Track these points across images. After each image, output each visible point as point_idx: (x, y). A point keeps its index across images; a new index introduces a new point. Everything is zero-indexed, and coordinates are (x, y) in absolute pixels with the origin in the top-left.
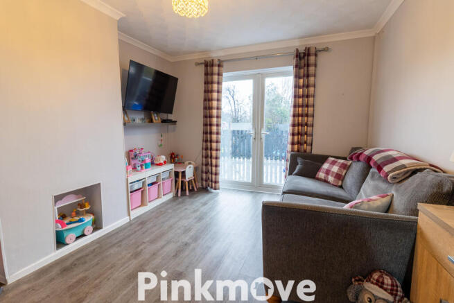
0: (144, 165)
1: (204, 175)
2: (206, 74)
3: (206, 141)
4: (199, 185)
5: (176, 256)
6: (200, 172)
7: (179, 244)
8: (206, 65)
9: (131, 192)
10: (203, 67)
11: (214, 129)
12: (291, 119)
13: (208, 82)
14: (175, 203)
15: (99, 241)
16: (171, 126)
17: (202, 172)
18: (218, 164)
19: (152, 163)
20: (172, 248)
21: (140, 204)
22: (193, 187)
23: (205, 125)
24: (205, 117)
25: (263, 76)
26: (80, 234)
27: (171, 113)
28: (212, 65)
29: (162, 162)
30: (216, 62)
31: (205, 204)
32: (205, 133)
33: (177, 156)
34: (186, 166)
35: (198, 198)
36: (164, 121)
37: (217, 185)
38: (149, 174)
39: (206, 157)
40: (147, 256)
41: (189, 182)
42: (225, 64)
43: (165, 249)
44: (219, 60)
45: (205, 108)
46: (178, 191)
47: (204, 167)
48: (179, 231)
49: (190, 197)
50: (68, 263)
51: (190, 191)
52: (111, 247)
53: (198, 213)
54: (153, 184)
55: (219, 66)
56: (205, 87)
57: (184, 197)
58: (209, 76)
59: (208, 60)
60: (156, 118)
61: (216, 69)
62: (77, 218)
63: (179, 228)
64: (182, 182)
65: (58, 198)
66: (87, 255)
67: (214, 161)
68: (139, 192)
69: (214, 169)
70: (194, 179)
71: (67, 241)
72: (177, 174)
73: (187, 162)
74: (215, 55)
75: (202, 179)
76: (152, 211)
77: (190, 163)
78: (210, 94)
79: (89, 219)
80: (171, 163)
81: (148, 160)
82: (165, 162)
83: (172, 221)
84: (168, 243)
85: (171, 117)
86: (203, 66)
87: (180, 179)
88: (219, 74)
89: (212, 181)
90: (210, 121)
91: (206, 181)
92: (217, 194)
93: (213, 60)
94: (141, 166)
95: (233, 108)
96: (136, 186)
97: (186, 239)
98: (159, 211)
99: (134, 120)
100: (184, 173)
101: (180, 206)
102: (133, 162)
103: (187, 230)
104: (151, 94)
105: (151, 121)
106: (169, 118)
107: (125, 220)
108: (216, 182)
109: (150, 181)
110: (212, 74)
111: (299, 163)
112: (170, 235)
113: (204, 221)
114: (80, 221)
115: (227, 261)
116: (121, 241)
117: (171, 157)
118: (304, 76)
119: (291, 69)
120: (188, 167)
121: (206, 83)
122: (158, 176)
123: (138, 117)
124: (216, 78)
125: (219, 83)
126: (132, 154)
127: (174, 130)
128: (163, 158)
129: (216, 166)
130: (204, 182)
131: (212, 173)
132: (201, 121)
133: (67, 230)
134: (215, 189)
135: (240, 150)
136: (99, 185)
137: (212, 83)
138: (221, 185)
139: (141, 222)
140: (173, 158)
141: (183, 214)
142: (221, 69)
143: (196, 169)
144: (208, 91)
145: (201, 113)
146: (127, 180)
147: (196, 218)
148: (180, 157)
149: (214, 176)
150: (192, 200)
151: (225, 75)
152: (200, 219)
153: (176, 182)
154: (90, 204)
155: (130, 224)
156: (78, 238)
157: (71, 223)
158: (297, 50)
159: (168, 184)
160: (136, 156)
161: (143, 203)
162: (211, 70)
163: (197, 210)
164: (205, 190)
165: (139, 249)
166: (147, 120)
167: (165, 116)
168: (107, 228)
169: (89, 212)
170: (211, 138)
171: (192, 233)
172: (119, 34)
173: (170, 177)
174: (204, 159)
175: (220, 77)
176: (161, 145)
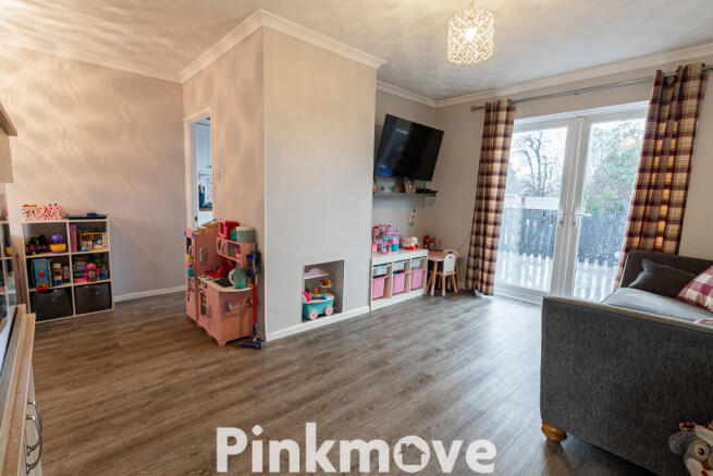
0: (390, 247)
1: (471, 272)
2: (487, 123)
3: (479, 222)
4: (462, 285)
5: (424, 358)
6: (465, 267)
7: (429, 347)
8: (488, 109)
9: (375, 277)
10: (482, 113)
11: (493, 204)
12: (633, 191)
13: (489, 135)
14: (425, 302)
15: (339, 324)
16: (428, 199)
17: (468, 266)
18: (494, 257)
19: (401, 246)
20: (419, 349)
21: (381, 294)
22: (452, 287)
23: (479, 198)
24: (480, 186)
25: (588, 121)
26: (321, 313)
27: (430, 179)
28: (498, 109)
29: (413, 245)
30: (505, 104)
31: (468, 310)
32: (478, 210)
33: (433, 241)
34: (445, 255)
35: (458, 302)
36: (419, 191)
37: (490, 288)
38: (395, 258)
39: (477, 245)
40: (391, 351)
41: (447, 277)
42: (519, 107)
43: (411, 348)
44: (509, 100)
45: (481, 173)
46: (430, 289)
47: (472, 260)
48: (430, 334)
49: (447, 298)
50: (312, 337)
51: (447, 290)
52: (351, 333)
53: (458, 319)
54: (399, 272)
55: (508, 109)
56: (483, 142)
57: (439, 298)
58: (491, 127)
59: (491, 102)
60: (409, 186)
61: (503, 115)
62: (320, 295)
63: (430, 331)
64: (438, 276)
65: (308, 269)
66: (328, 335)
67: (488, 252)
68: (383, 279)
69: (487, 263)
70: (455, 276)
71: (311, 316)
72: (431, 264)
73: (446, 251)
74: (504, 94)
75: (467, 278)
76: (396, 306)
77: (450, 252)
78: (490, 153)
79: (330, 298)
80: (424, 248)
81: (396, 241)
82: (416, 246)
83: (421, 322)
84: (416, 343)
85: (430, 185)
86: (484, 110)
87: (435, 272)
88: (508, 122)
89: (482, 282)
90: (487, 192)
91: (473, 280)
92: (489, 302)
93: (499, 102)
94: (388, 247)
95: (536, 172)
96: (381, 271)
97: (439, 344)
98: (405, 308)
99: (382, 189)
100: (441, 264)
101: (433, 307)
102: (377, 242)
103: (440, 336)
104: (404, 154)
105: (403, 190)
106: (427, 187)
107: (364, 310)
108: (488, 284)
109: (396, 267)
110: (497, 123)
111: (645, 269)
112: (418, 336)
113: (465, 330)
114: (323, 298)
115: (492, 381)
116: (360, 330)
117: (425, 241)
118: (669, 117)
119: (646, 105)
120: (448, 257)
121: (486, 136)
122: (407, 263)
123: (388, 185)
124: (501, 128)
125: (506, 135)
126: (378, 231)
127: (431, 205)
128: (414, 241)
129: (491, 260)
130: (470, 282)
131: (483, 270)
132: (473, 191)
133: (311, 304)
134: (486, 294)
135: (537, 243)
136: (342, 262)
137: (495, 135)
138: (496, 289)
139: (383, 315)
140: (427, 242)
141: (434, 317)
142: (511, 113)
143: (459, 261)
144: (487, 148)
145: (474, 180)
146: (371, 261)
147: (453, 325)
148: (437, 242)
149: (485, 275)
150: (449, 303)
151: (517, 122)
152: (459, 326)
153: (429, 275)
154: (332, 282)
155: (370, 315)
156: (320, 316)
157: (313, 299)
158: (659, 72)
159: (418, 277)
160: (381, 234)
161: (385, 295)
162: (494, 116)
163: (456, 316)
164: (470, 293)
165: (382, 342)
166: (397, 189)
167: (420, 184)
168: (347, 314)
169: (331, 291)
170: (486, 217)
171: (445, 340)
172: (378, 84)
173: (421, 266)
174: (473, 249)
175: (509, 126)
176: (412, 224)
